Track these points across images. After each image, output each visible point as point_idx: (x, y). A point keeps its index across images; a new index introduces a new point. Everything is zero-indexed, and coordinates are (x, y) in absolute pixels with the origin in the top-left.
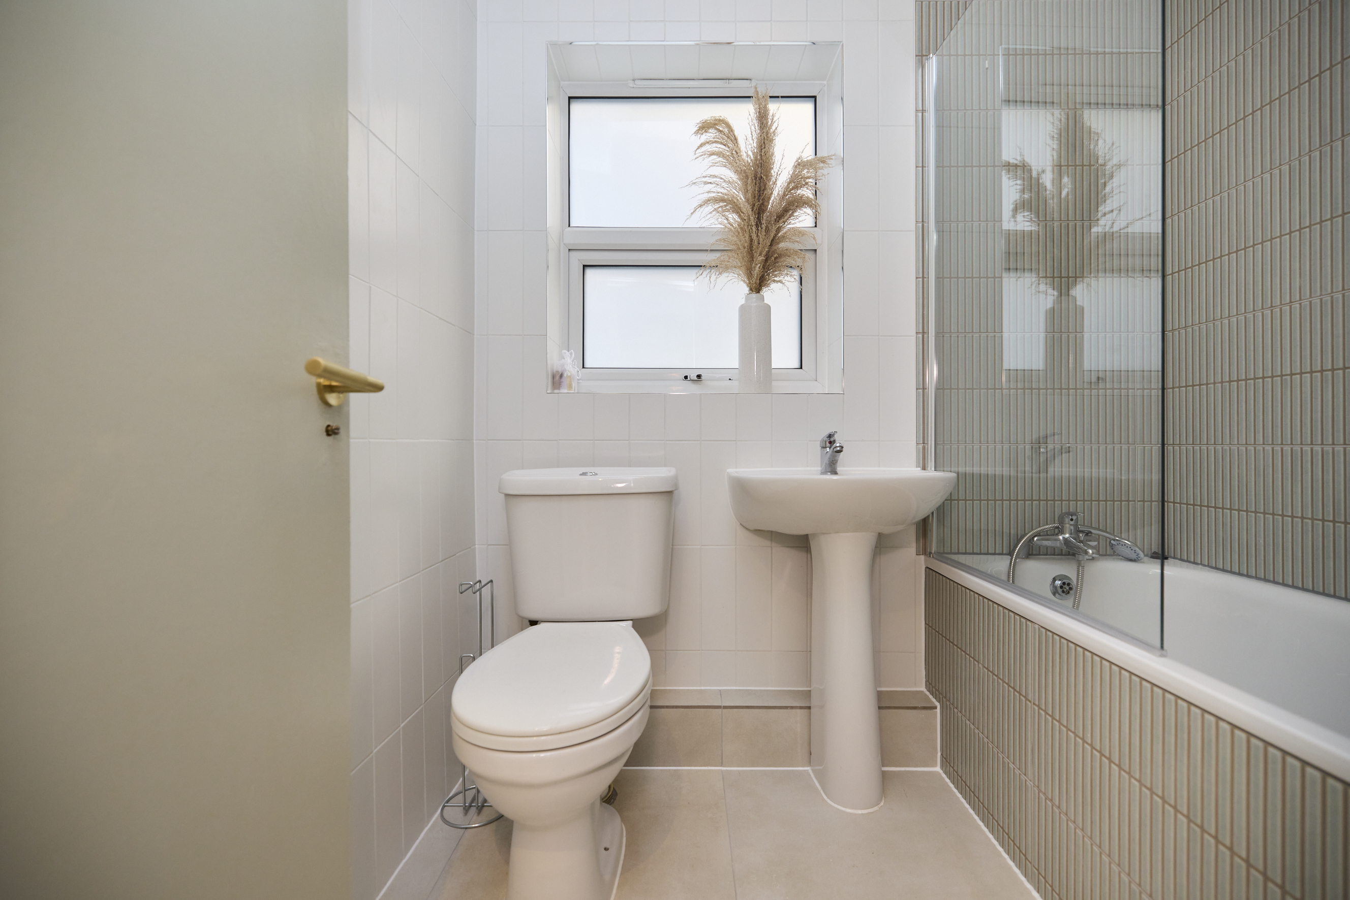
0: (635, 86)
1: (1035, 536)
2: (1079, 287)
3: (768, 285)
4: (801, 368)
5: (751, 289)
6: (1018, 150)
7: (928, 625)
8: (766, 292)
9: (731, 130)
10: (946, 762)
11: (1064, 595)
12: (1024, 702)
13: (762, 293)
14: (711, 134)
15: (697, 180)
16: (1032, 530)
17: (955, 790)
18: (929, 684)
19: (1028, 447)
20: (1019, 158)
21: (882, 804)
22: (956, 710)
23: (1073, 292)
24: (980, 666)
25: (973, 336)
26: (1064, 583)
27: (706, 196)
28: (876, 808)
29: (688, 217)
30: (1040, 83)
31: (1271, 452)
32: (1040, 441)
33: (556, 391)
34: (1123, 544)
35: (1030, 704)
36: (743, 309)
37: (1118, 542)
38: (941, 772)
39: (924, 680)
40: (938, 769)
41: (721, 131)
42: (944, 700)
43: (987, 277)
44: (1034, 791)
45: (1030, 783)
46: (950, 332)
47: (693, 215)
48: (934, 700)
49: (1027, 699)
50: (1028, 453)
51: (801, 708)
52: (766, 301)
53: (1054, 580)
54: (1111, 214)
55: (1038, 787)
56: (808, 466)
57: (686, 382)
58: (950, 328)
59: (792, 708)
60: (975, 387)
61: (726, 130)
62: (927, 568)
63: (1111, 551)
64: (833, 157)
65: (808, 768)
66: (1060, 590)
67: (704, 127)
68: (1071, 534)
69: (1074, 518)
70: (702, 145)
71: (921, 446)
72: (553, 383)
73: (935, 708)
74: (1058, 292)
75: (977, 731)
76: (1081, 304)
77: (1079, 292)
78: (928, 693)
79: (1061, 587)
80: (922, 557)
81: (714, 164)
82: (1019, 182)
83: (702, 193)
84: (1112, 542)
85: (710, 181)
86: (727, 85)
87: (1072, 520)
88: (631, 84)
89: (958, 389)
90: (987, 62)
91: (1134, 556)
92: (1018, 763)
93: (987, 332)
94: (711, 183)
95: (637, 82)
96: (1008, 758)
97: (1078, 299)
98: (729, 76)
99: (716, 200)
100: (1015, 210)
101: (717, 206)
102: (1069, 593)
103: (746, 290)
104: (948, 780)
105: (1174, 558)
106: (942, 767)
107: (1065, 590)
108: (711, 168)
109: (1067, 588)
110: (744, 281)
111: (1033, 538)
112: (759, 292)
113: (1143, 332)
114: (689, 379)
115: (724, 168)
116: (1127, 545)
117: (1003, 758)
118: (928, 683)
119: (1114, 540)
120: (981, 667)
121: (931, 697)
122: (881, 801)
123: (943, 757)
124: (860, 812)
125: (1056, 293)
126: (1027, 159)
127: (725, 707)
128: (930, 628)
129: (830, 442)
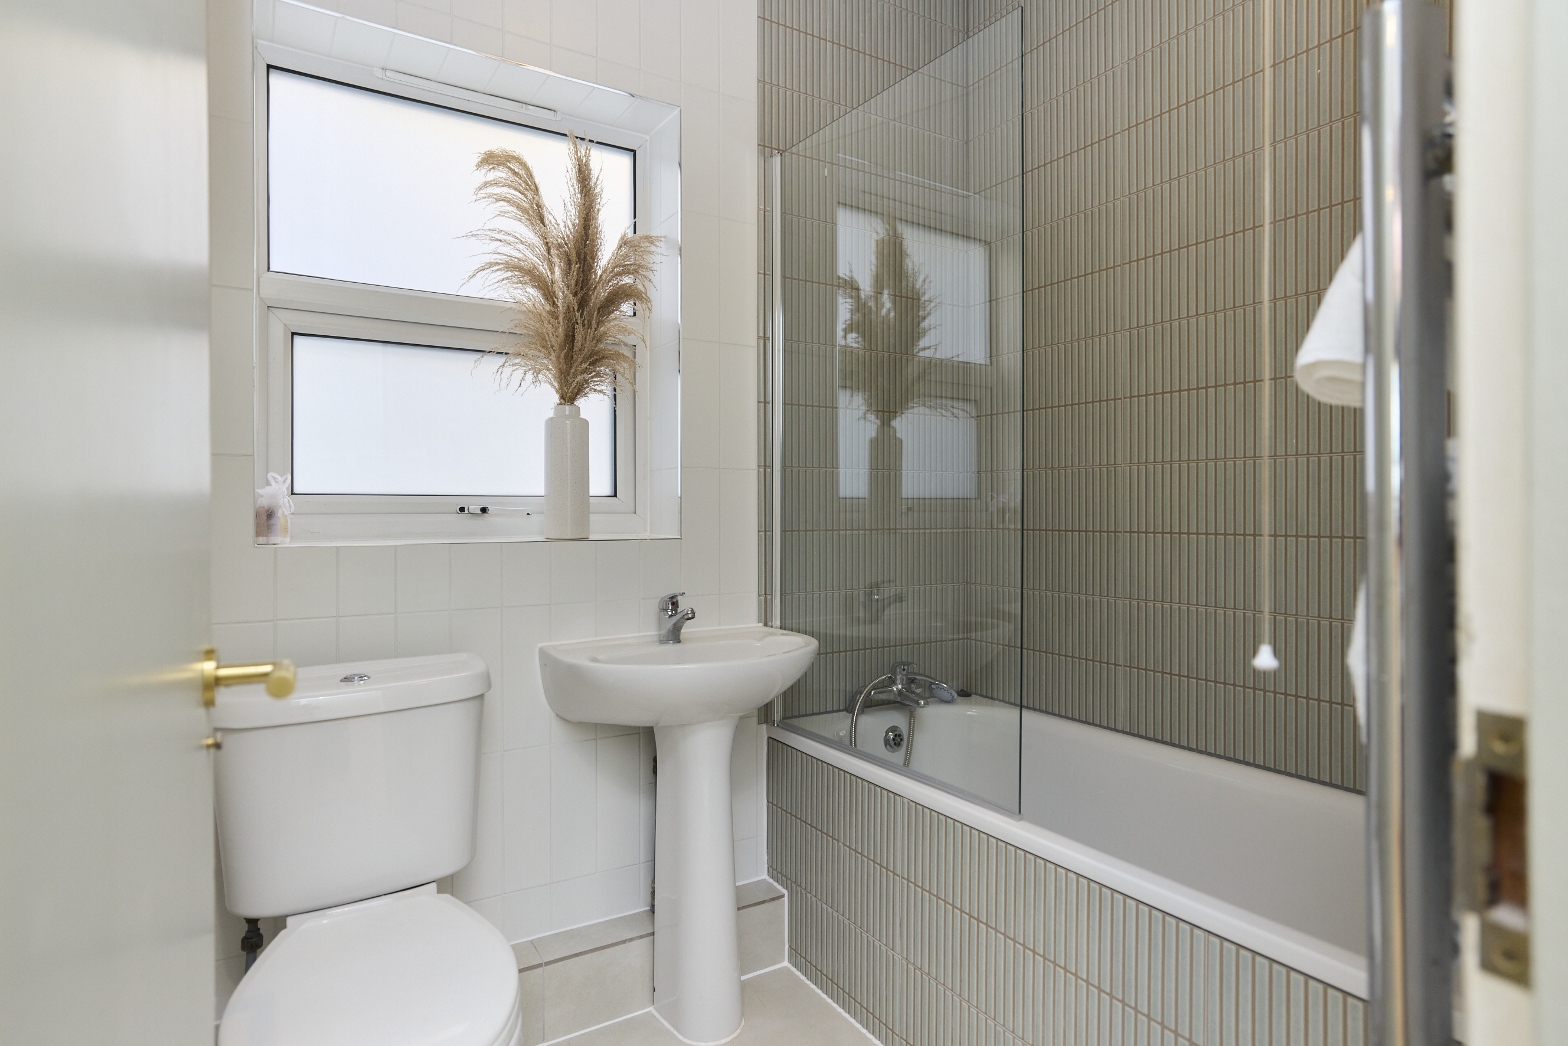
0: (384, 78)
1: (872, 690)
2: (898, 419)
3: (585, 395)
4: (615, 495)
5: (562, 397)
6: (848, 266)
7: (772, 803)
8: (581, 402)
9: (530, 176)
10: (797, 954)
11: (895, 747)
12: (892, 877)
13: (576, 403)
14: (501, 173)
15: (479, 232)
16: (872, 681)
17: (808, 982)
18: (773, 870)
19: (862, 592)
20: (848, 274)
21: (743, 1024)
22: (809, 895)
23: (893, 423)
24: (841, 844)
25: (813, 471)
26: (896, 735)
27: (493, 258)
28: (739, 1031)
29: (464, 281)
30: (860, 189)
31: (1051, 597)
32: (873, 588)
33: (261, 540)
34: (942, 687)
35: (898, 878)
36: (551, 423)
37: (937, 686)
38: (789, 965)
39: (766, 866)
40: (786, 963)
41: (516, 174)
42: (794, 885)
43: (826, 407)
44: (902, 964)
45: (897, 958)
46: (792, 466)
47: (472, 280)
48: (780, 887)
49: (894, 874)
50: (862, 599)
51: (641, 937)
52: (582, 416)
53: (887, 733)
54: (929, 350)
55: (907, 959)
56: (640, 632)
57: (462, 515)
58: (792, 462)
59: (631, 940)
60: (815, 528)
61: (522, 172)
62: (769, 738)
63: (932, 695)
64: (663, 239)
65: (651, 1009)
66: (892, 743)
67: (490, 160)
68: (903, 685)
69: (906, 667)
70: (486, 184)
71: (762, 598)
72: (258, 525)
73: (783, 896)
74: (881, 421)
75: (835, 914)
76: (900, 437)
77: (896, 423)
78: (771, 881)
79: (894, 739)
80: (764, 726)
81: (502, 214)
82: (849, 300)
83: (486, 251)
84: (933, 686)
85: (499, 238)
86: (523, 111)
87: (904, 670)
88: (379, 73)
89: (799, 531)
90: (826, 169)
91: (950, 698)
92: (885, 940)
93: (826, 467)
94: (500, 241)
95: (389, 74)
96: (873, 936)
97: (897, 431)
98: (527, 100)
99: (508, 266)
100: (846, 331)
101: (509, 274)
102: (899, 745)
103: (556, 398)
104: (798, 973)
105: (976, 694)
106: (790, 961)
107: (897, 742)
108: (499, 217)
109: (899, 740)
110: (552, 385)
111: (870, 693)
112: (572, 403)
113: (953, 471)
114: (466, 511)
115: (519, 223)
116: (945, 689)
117: (867, 937)
118: (771, 869)
119: (934, 684)
120: (842, 846)
121: (775, 884)
122: (741, 1020)
123: (791, 948)
124: (723, 1041)
125: (879, 422)
126: (855, 276)
127: (548, 963)
128: (775, 807)
129: (673, 604)
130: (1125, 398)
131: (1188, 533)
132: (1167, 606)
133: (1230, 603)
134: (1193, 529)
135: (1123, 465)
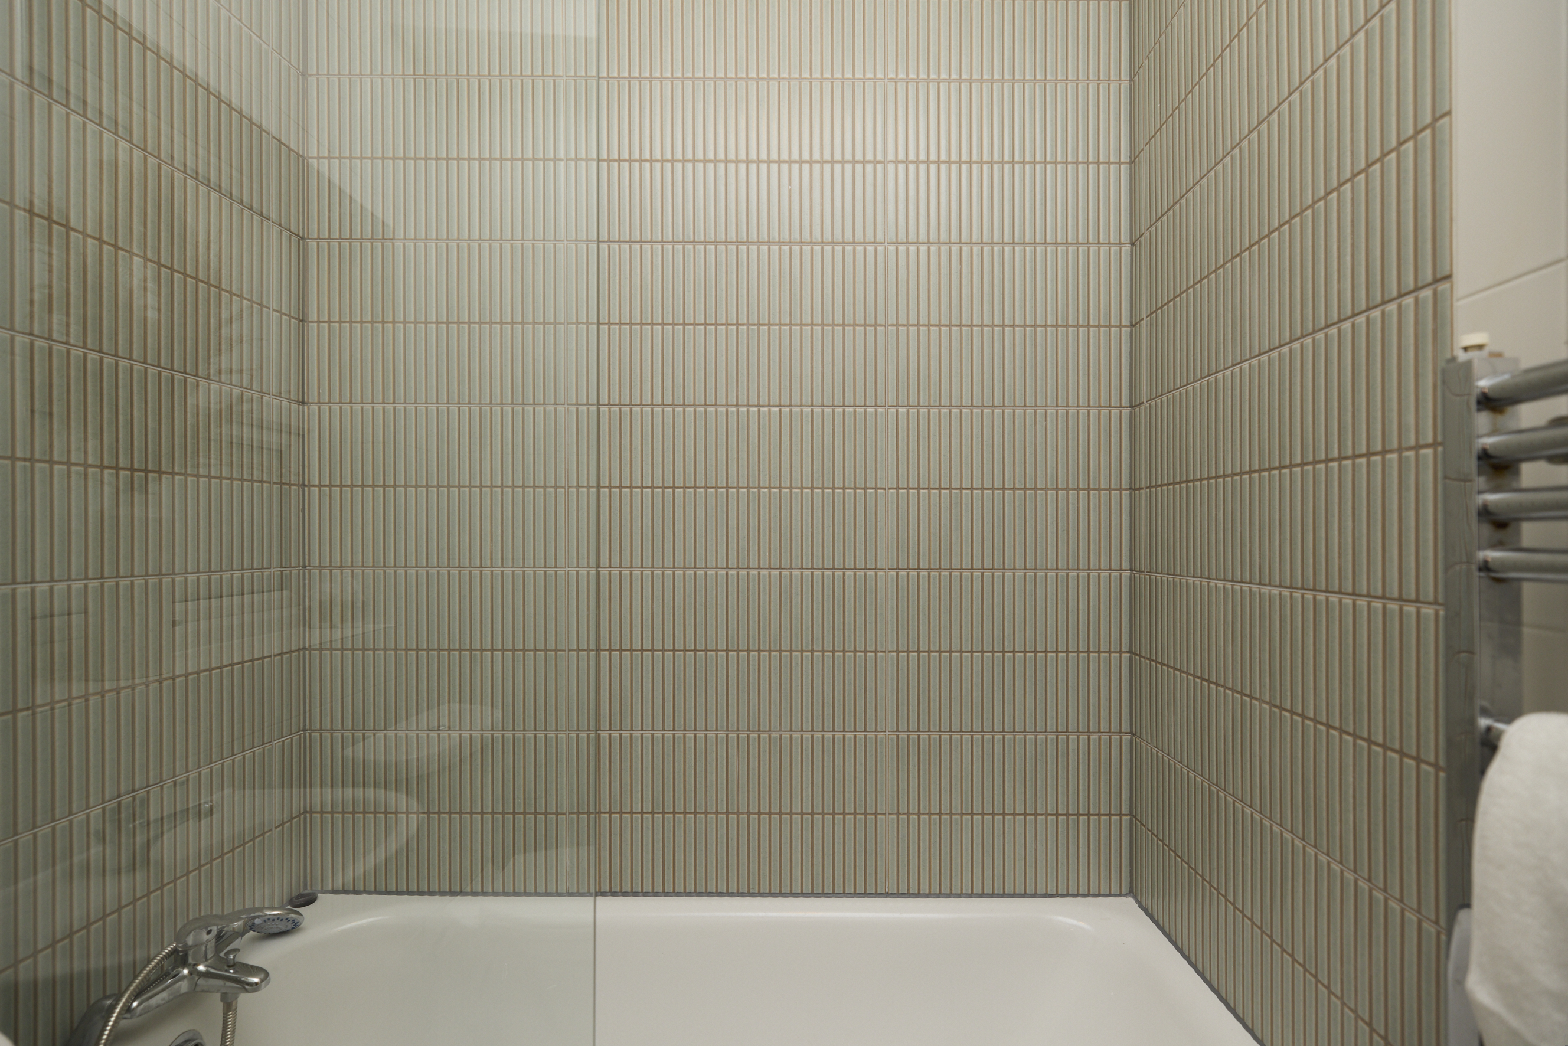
1: (133, 1001)
34: (275, 917)
37: (264, 919)
68: (209, 959)
87: (210, 932)
130: (569, 487)
131: (653, 650)
132: (626, 735)
133: (701, 725)
134: (658, 645)
135: (567, 569)
